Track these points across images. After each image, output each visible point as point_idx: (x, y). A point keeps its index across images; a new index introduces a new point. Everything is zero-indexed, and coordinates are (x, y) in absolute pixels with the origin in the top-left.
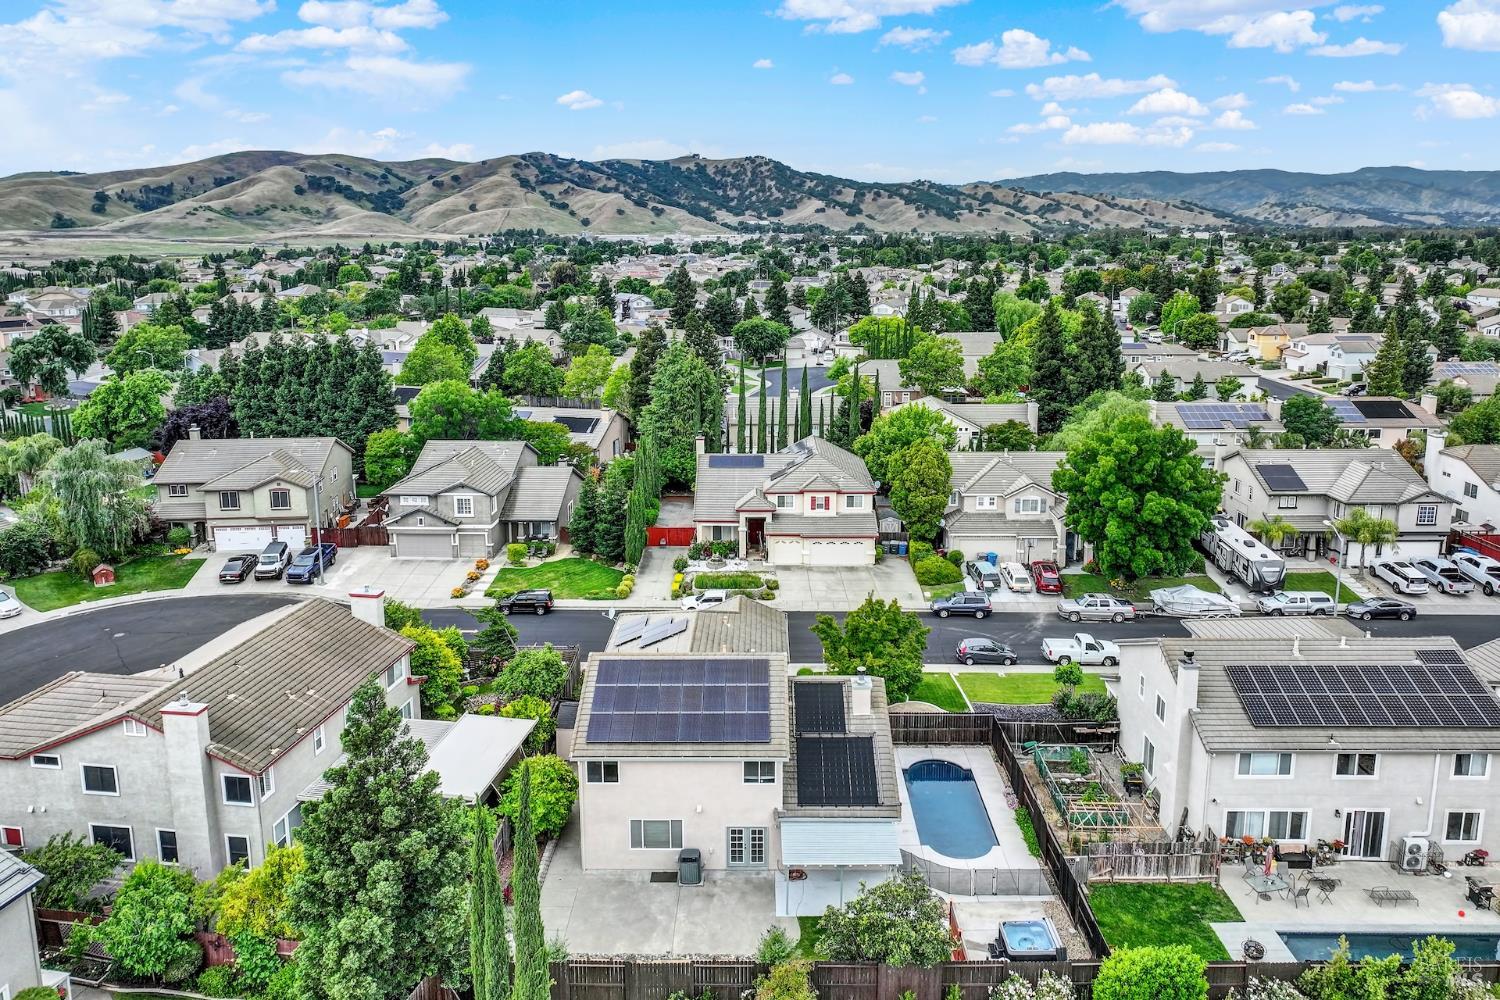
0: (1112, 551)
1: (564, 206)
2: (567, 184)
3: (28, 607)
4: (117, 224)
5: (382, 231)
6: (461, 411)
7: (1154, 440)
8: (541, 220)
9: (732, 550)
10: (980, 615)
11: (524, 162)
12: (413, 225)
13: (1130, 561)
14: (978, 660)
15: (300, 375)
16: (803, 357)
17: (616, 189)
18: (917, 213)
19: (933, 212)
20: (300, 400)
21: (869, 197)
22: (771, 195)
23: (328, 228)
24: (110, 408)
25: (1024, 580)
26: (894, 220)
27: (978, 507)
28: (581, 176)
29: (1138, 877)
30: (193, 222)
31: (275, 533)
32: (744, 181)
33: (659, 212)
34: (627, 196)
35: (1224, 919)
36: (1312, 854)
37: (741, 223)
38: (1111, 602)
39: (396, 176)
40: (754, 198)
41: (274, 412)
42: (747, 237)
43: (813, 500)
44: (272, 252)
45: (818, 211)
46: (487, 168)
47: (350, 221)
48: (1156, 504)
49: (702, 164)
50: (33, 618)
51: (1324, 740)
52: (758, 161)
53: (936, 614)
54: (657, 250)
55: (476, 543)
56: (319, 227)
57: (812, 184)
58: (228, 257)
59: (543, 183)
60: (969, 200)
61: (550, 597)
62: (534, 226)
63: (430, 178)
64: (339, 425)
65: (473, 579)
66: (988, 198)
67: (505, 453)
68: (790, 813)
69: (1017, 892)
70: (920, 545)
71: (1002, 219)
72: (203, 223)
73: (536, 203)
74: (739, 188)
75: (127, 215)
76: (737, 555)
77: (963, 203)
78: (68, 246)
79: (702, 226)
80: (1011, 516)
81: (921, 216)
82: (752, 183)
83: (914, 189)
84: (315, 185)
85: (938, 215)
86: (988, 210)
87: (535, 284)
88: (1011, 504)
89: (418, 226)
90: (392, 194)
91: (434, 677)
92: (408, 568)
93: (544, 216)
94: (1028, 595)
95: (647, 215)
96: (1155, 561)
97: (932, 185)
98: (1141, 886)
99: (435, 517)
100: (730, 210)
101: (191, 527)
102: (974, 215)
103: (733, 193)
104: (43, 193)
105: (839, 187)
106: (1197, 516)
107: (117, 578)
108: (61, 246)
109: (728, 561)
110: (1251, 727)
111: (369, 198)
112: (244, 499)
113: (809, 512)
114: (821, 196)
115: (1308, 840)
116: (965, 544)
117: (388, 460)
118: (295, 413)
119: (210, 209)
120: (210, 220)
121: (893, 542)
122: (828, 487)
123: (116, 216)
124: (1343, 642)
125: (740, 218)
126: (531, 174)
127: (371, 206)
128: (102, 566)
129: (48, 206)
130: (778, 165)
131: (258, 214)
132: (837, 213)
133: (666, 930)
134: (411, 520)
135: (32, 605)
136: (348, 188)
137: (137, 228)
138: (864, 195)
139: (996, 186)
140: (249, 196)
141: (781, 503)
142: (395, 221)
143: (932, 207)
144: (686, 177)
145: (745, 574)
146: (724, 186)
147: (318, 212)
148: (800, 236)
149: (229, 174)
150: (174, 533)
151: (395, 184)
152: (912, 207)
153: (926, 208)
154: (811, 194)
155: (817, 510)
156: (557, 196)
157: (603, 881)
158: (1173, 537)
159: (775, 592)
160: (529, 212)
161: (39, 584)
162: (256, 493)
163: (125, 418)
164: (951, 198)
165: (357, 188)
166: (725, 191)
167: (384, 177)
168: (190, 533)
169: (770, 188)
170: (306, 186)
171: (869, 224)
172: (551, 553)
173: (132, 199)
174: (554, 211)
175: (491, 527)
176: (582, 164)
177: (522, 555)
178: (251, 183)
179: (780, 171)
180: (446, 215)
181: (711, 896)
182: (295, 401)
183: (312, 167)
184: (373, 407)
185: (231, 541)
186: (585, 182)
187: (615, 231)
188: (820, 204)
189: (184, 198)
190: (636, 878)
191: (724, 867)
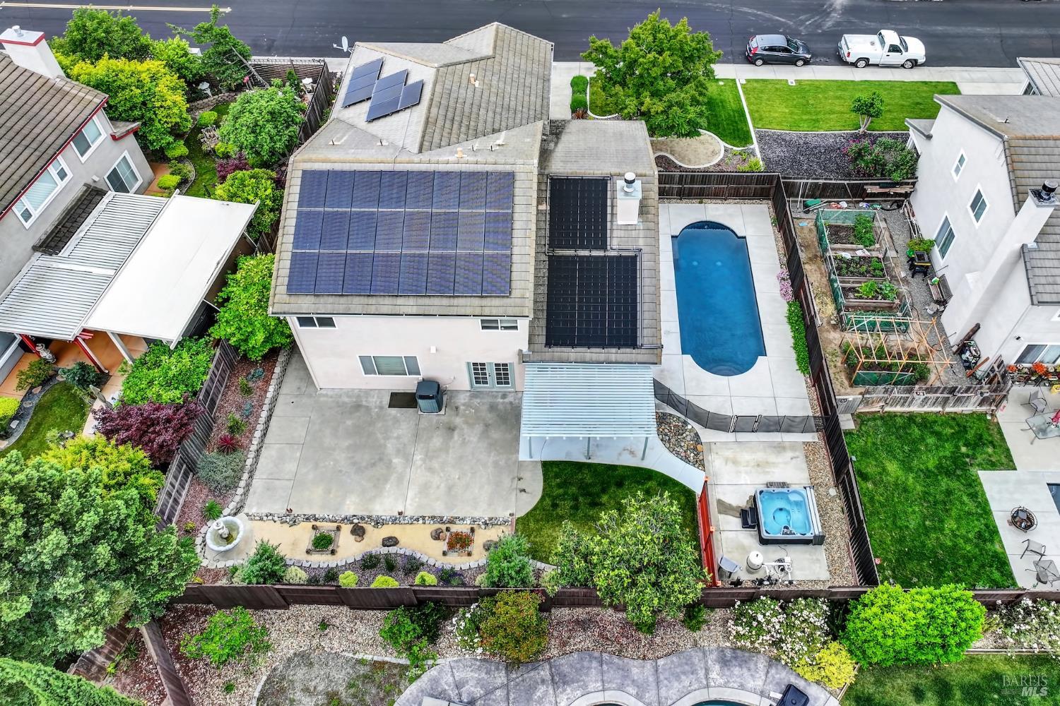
14: (768, 61)
29: (911, 409)
35: (993, 466)
68: (537, 357)
133: (400, 479)
157: (338, 405)
190: (373, 401)
191: (469, 388)
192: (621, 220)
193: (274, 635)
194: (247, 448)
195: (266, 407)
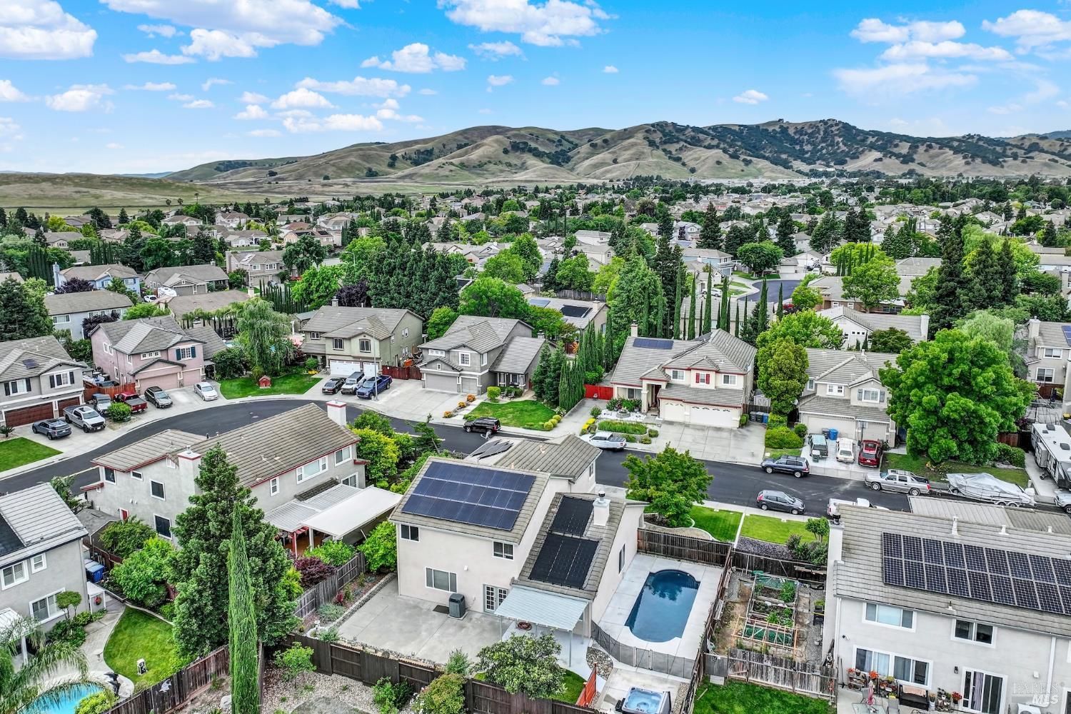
0: (913, 437)
1: (678, 159)
2: (682, 143)
3: (222, 396)
4: (400, 174)
5: (554, 177)
6: (488, 297)
7: (966, 350)
8: (661, 169)
9: (636, 406)
10: (798, 475)
11: (652, 129)
12: (575, 173)
13: (928, 447)
14: (772, 507)
15: (404, 270)
16: (796, 272)
17: (717, 147)
18: (964, 161)
19: (978, 160)
20: (403, 285)
21: (922, 149)
22: (838, 149)
23: (521, 176)
24: (310, 284)
25: (848, 453)
26: (943, 166)
27: (828, 393)
28: (693, 138)
29: (769, 682)
30: (442, 172)
31: (362, 366)
32: (817, 138)
33: (747, 163)
34: (725, 151)
36: (933, 700)
37: (811, 170)
38: (909, 478)
39: (567, 141)
40: (824, 151)
41: (389, 292)
42: (814, 180)
43: (698, 376)
44: (479, 191)
45: (876, 160)
46: (627, 133)
47: (535, 171)
48: (956, 403)
49: (785, 126)
50: (223, 402)
51: (943, 605)
52: (830, 123)
53: (764, 469)
54: (736, 190)
55: (471, 384)
56: (515, 175)
57: (874, 140)
58: (452, 194)
59: (665, 143)
60: (1015, 150)
61: (498, 423)
62: (655, 173)
63: (589, 141)
64: (423, 303)
65: (462, 407)
66: (1035, 147)
67: (502, 326)
68: (522, 583)
69: (669, 672)
70: (776, 418)
71: (1045, 165)
72: (447, 173)
73: (659, 157)
74: (813, 144)
75: (406, 168)
76: (640, 410)
77: (1009, 152)
78: (371, 187)
79: (780, 172)
80: (854, 402)
81: (967, 163)
82: (824, 140)
83: (964, 142)
84: (516, 147)
85: (984, 162)
86: (1032, 158)
87: (627, 214)
88: (855, 393)
89: (578, 174)
90: (563, 153)
91: (376, 462)
92: (428, 396)
93: (663, 166)
94: (850, 466)
95: (739, 165)
96: (949, 450)
97: (980, 138)
98: (769, 690)
99: (447, 364)
100: (804, 160)
101: (319, 358)
102: (1018, 162)
103: (808, 148)
104: (364, 155)
105: (897, 142)
106: (994, 416)
107: (273, 384)
108: (367, 187)
109: (632, 413)
110: (882, 584)
111: (548, 155)
112: (345, 344)
113: (694, 385)
114: (879, 149)
115: (930, 687)
116: (813, 422)
117: (441, 327)
118: (400, 293)
119: (452, 164)
120: (451, 171)
121: (759, 413)
122: (710, 367)
123: (400, 169)
124: (1004, 530)
125: (812, 167)
126: (657, 137)
127: (549, 161)
128: (265, 377)
129: (364, 163)
130: (846, 126)
131: (480, 166)
132: (894, 162)
133: (421, 642)
134: (434, 365)
135: (224, 395)
136: (536, 149)
137: (410, 176)
138: (917, 147)
139: (1044, 138)
140: (475, 156)
141: (675, 376)
142: (563, 171)
143: (978, 156)
144: (772, 136)
145: (638, 424)
146: (801, 143)
147: (516, 165)
148: (854, 180)
149: (466, 141)
150: (310, 361)
151: (566, 146)
152: (960, 156)
153: (973, 158)
154: (872, 147)
155: (701, 383)
156: (674, 153)
157: (406, 604)
158: (971, 431)
159: (653, 440)
160: (655, 165)
161: (234, 384)
162: (352, 340)
163: (317, 291)
164: (998, 149)
165: (541, 149)
166: (801, 146)
167: (559, 141)
168: (318, 362)
169: (838, 143)
170: (509, 149)
171: (919, 170)
172: (518, 395)
173: (410, 159)
174: (671, 163)
175: (480, 374)
176: (695, 129)
177: (497, 395)
178: (477, 147)
179: (847, 130)
180: (596, 166)
181: (462, 627)
182: (400, 286)
183: (515, 136)
184: (444, 292)
185: (339, 369)
186: (695, 142)
187: (714, 176)
188: (878, 155)
189: (439, 157)
190: (425, 606)
191: (482, 611)
192: (596, 522)
193: (317, 685)
194: (348, 608)
195: (367, 594)
